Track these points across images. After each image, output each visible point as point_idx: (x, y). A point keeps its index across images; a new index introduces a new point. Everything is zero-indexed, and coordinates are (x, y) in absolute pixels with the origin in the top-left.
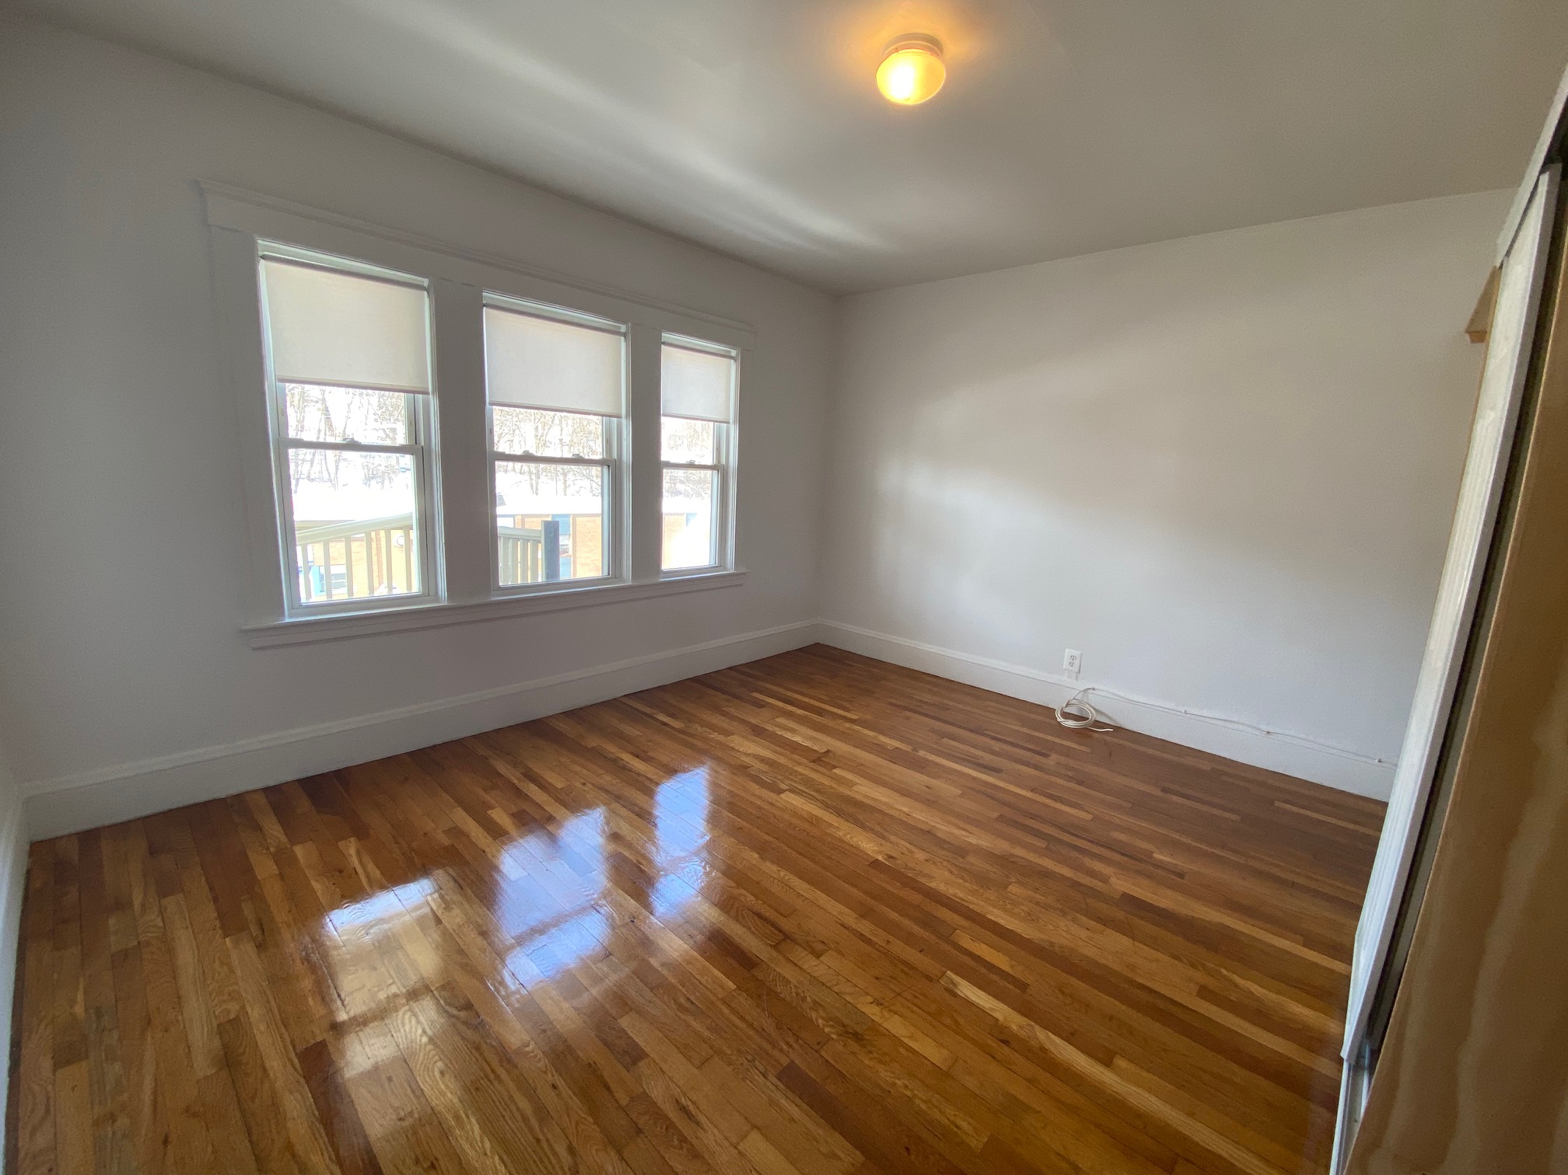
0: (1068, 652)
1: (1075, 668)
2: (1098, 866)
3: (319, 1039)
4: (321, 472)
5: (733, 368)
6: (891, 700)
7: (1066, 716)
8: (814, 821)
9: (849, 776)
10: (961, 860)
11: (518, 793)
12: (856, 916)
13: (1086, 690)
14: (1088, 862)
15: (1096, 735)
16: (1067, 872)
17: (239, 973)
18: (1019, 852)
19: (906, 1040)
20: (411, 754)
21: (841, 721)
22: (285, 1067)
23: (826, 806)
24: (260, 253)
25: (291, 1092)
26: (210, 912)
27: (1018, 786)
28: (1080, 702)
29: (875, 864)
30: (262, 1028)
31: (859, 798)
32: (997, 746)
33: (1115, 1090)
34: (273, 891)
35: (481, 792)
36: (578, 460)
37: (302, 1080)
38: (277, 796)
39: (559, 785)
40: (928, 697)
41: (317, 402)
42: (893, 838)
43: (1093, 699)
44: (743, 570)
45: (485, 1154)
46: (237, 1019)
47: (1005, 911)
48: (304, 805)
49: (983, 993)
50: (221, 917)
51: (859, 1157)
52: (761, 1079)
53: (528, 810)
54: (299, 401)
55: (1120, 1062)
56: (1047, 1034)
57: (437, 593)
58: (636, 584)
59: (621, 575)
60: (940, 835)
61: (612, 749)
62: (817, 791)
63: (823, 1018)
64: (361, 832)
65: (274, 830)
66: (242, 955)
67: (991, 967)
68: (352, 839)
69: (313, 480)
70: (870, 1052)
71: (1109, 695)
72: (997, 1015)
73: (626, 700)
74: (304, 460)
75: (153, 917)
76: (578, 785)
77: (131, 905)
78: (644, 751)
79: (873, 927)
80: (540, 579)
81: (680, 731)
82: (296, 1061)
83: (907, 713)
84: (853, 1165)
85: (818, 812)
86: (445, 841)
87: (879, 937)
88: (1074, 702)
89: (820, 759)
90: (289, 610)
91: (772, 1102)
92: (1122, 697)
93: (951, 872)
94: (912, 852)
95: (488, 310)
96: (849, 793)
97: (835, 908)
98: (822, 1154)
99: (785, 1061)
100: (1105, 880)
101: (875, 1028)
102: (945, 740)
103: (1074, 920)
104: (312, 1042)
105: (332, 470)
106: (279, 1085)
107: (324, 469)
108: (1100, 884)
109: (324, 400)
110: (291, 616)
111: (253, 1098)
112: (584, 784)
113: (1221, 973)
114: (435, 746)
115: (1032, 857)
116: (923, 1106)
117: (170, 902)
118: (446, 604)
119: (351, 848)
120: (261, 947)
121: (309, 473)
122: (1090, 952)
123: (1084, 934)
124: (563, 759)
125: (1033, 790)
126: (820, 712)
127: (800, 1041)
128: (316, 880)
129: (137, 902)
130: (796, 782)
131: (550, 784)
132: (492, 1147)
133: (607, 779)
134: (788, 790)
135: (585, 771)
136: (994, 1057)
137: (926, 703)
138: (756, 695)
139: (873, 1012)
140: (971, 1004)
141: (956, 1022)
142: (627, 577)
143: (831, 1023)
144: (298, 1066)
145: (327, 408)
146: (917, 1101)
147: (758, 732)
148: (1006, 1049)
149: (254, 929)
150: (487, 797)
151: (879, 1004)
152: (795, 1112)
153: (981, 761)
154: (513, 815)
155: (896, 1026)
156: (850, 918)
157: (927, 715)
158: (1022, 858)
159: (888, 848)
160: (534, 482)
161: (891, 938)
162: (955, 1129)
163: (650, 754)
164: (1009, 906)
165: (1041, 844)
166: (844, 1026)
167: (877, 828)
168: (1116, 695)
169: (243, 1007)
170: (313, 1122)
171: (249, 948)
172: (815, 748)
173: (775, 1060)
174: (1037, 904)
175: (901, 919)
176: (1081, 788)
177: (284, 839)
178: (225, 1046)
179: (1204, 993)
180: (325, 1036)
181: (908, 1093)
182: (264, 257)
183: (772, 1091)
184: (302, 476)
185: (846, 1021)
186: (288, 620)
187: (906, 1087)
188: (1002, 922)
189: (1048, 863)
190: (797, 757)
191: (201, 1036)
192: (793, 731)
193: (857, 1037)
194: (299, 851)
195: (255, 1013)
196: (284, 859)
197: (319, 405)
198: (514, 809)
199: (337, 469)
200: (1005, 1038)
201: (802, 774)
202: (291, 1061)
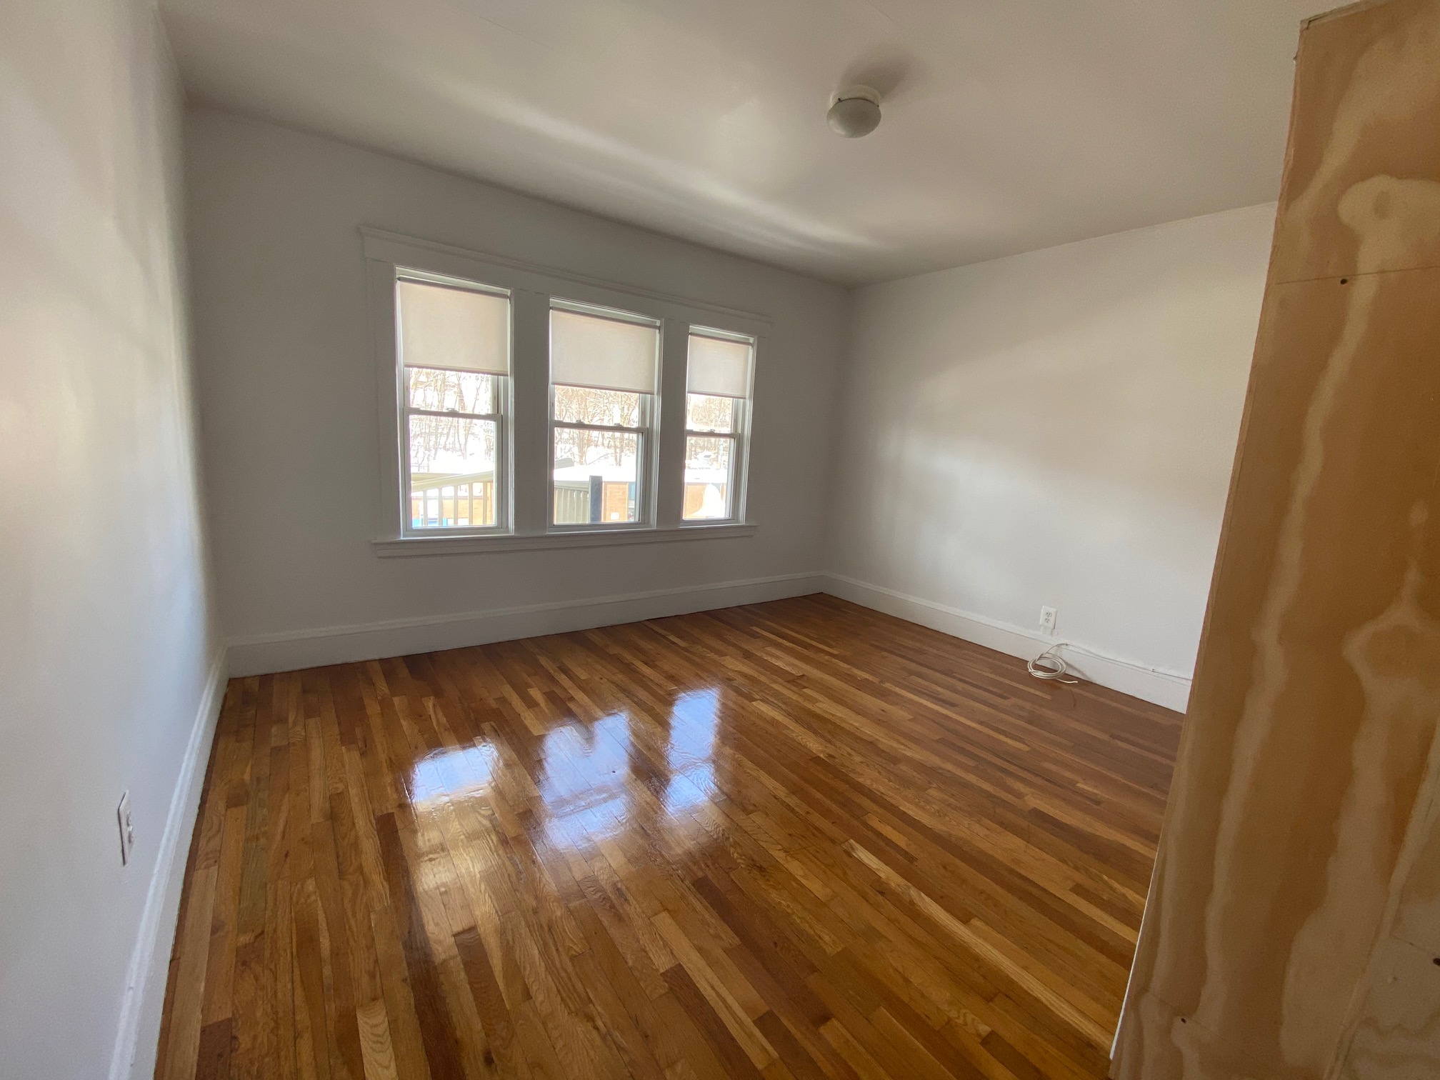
0: (1044, 609)
1: (1051, 625)
2: (1019, 786)
3: (390, 811)
4: (454, 443)
5: (751, 353)
6: (874, 642)
7: (1037, 667)
8: (773, 722)
9: (816, 695)
10: (892, 766)
11: (552, 679)
12: (787, 792)
13: (1059, 646)
14: (1011, 782)
15: (1064, 687)
16: (986, 786)
17: (347, 768)
18: (949, 767)
19: (799, 878)
20: (482, 647)
21: (822, 654)
22: (366, 824)
23: (789, 714)
24: (397, 276)
25: (367, 838)
26: (336, 730)
27: (968, 718)
28: (1054, 656)
29: (816, 760)
30: (357, 800)
31: (818, 711)
32: (960, 686)
33: (963, 939)
34: (376, 722)
35: (525, 676)
36: (619, 428)
37: (376, 833)
38: (388, 666)
39: (583, 677)
40: (909, 643)
41: (454, 386)
42: (838, 744)
43: (1067, 655)
44: (752, 523)
45: (481, 891)
46: (342, 793)
47: (917, 805)
48: (404, 672)
49: (875, 858)
50: (341, 734)
51: (737, 941)
52: (679, 882)
53: (556, 691)
54: (441, 385)
55: (976, 922)
56: (920, 895)
57: (507, 527)
58: (660, 529)
59: (648, 523)
60: (880, 746)
61: (628, 657)
62: (785, 703)
63: (738, 853)
64: (438, 693)
65: (383, 687)
66: (351, 758)
67: (889, 842)
68: (432, 698)
69: (448, 450)
70: (768, 880)
71: (1082, 652)
72: (882, 875)
73: (647, 623)
74: (442, 434)
75: (300, 730)
76: (597, 679)
77: (287, 720)
78: (652, 661)
79: (798, 801)
80: (588, 522)
81: (685, 649)
82: (374, 822)
83: (885, 654)
84: (730, 945)
85: (779, 717)
86: (494, 705)
87: (802, 808)
88: (1047, 655)
89: (795, 681)
90: (403, 532)
91: (683, 897)
92: (1092, 653)
93: (879, 772)
94: (850, 755)
95: (555, 312)
96: (811, 707)
97: (770, 783)
98: (711, 935)
99: (700, 874)
100: (1020, 796)
101: (777, 866)
102: (914, 678)
103: (979, 822)
104: (385, 812)
105: (463, 442)
106: (361, 833)
107: (457, 440)
108: (1013, 798)
109: (459, 385)
110: (404, 536)
111: (343, 839)
112: (601, 678)
113: (1102, 879)
114: (500, 643)
115: (960, 772)
116: (798, 921)
117: (311, 722)
118: (513, 534)
119: (430, 703)
120: (363, 754)
121: (445, 444)
122: (984, 846)
123: (982, 832)
124: (589, 660)
125: (981, 723)
126: (806, 646)
127: (716, 865)
128: (404, 720)
129: (291, 719)
130: (768, 694)
131: (576, 676)
132: (485, 889)
133: (620, 678)
134: (761, 700)
135: (604, 670)
136: (867, 901)
137: (906, 647)
138: (754, 628)
139: (779, 855)
140: (860, 863)
141: (845, 874)
142: (654, 524)
143: (743, 857)
144: (374, 825)
145: (461, 391)
146: (794, 917)
147: (748, 655)
148: (880, 898)
149: (360, 744)
150: (529, 680)
151: (785, 852)
152: (699, 907)
153: (941, 696)
154: (544, 693)
155: (795, 867)
156: (782, 792)
157: (903, 657)
158: (949, 771)
159: (831, 750)
160: (618, 455)
161: (811, 810)
162: (818, 939)
163: (656, 663)
164: (922, 804)
165: (971, 763)
166: (753, 860)
167: (826, 734)
168: (1087, 651)
169: (347, 787)
170: (377, 857)
171: (356, 755)
172: (793, 672)
173: (693, 873)
174: (949, 805)
175: (825, 799)
176: (1029, 727)
177: (386, 690)
178: (332, 808)
179: (1078, 890)
180: (394, 811)
181: (789, 911)
182: (399, 279)
183: (685, 891)
184: (440, 446)
185: (755, 857)
186: (402, 538)
187: (788, 906)
188: (911, 813)
189: (971, 778)
190: (775, 677)
191: (318, 800)
192: (777, 658)
193: (761, 869)
194: (396, 700)
195: (353, 792)
196: (386, 705)
197: (456, 389)
198: (547, 690)
199: (466, 442)
200: (882, 889)
201: (775, 690)
202: (371, 822)
